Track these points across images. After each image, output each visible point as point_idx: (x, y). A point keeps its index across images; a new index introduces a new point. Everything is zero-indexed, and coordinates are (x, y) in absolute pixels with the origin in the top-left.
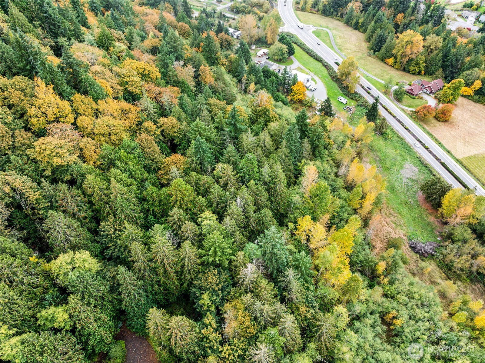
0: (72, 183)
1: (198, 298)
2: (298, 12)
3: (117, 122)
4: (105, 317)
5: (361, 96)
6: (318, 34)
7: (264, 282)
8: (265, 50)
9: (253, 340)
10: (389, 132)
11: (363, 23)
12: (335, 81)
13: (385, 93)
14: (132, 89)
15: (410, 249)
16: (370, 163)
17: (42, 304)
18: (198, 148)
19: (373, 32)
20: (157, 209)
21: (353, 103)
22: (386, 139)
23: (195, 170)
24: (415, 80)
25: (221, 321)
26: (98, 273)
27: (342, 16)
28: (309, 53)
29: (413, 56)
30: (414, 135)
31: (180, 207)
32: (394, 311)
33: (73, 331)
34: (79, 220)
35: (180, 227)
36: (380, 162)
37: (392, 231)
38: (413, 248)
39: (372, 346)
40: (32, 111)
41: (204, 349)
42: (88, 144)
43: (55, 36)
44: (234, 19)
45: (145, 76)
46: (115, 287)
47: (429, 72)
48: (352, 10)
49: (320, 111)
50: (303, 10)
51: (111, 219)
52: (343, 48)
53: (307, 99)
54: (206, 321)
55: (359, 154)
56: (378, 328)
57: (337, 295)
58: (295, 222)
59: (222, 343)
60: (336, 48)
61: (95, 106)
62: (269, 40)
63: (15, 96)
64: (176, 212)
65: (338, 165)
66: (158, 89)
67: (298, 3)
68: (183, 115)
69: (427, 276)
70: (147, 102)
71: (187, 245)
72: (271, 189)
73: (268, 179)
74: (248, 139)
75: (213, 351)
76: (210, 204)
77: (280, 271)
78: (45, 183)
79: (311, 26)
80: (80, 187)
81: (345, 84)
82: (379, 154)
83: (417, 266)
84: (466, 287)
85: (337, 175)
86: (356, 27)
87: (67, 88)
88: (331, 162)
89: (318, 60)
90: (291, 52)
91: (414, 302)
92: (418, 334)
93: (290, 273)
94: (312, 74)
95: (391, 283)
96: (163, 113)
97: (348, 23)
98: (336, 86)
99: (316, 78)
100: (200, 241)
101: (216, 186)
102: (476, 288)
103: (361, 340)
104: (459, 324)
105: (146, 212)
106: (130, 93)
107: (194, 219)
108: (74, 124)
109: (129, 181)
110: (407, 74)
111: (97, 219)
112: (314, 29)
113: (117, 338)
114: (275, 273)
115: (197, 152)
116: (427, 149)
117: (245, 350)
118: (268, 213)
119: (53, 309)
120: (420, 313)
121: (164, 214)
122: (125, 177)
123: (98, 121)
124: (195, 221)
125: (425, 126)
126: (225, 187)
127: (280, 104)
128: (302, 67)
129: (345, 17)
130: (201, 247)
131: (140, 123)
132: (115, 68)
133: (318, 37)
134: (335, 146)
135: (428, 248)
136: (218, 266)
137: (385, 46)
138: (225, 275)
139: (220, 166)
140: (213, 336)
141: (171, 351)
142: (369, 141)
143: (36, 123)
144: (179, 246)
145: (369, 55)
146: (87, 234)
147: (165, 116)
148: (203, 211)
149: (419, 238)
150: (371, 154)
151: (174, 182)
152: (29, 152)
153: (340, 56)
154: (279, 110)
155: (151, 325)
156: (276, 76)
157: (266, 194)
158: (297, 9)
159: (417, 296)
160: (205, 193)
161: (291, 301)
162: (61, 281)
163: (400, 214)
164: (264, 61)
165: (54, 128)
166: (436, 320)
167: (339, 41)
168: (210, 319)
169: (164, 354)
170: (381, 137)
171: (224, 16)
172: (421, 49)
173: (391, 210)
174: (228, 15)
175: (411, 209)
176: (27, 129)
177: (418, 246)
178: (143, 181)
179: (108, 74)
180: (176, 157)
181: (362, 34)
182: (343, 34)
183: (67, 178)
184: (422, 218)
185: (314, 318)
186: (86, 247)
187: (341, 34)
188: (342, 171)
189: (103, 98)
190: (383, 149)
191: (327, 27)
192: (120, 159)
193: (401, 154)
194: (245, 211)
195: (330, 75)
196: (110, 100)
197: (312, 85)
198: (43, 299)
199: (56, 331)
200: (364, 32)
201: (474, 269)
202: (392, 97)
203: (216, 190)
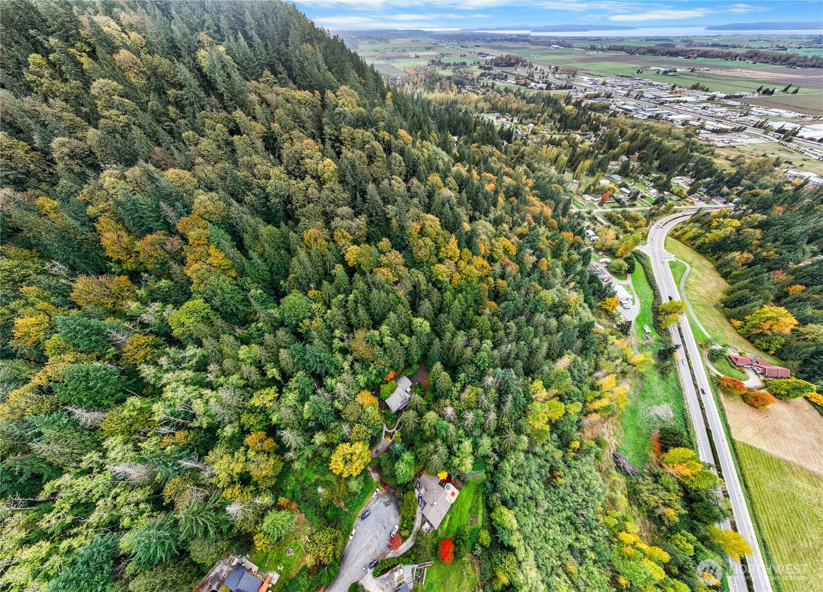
0: (439, 289)
1: (460, 373)
2: (671, 239)
3: (476, 271)
4: (420, 353)
5: (669, 334)
6: (673, 265)
7: (493, 390)
8: (608, 260)
9: (470, 408)
10: (672, 375)
11: (736, 276)
12: (654, 312)
13: (701, 347)
14: (495, 256)
15: (612, 456)
16: (631, 385)
17: (402, 331)
18: (507, 306)
19: (739, 289)
20: (468, 323)
21: (656, 336)
22: (663, 379)
23: (498, 316)
24: (751, 353)
25: (463, 390)
26: (428, 334)
27: (717, 259)
28: (648, 278)
29: (769, 333)
31: (478, 330)
32: (562, 473)
33: (406, 349)
34: (433, 307)
35: (472, 339)
36: (641, 390)
37: (607, 435)
38: (615, 457)
39: (530, 473)
40: (443, 249)
41: (448, 395)
42: (457, 276)
44: (602, 224)
45: (506, 251)
46: (430, 344)
47: (781, 355)
48: (733, 259)
49: (619, 326)
50: (678, 238)
51: (446, 315)
52: (690, 288)
53: (614, 312)
54: (456, 384)
55: (623, 373)
56: (543, 470)
57: (529, 431)
58: (533, 379)
59: (456, 399)
60: (682, 284)
61: (470, 258)
62: (619, 253)
63: (441, 239)
64: (475, 331)
65: (597, 368)
66: (509, 261)
67: (676, 230)
68: (512, 284)
69: (610, 481)
70: (497, 267)
71: (469, 349)
72: (532, 353)
73: (534, 346)
74: (540, 317)
75: (451, 399)
76: (494, 337)
77: (506, 392)
78: (430, 284)
79: (673, 255)
80: (442, 293)
81: (660, 318)
82: (645, 385)
83: (607, 469)
84: (639, 515)
85: (590, 374)
86: (725, 276)
87: (463, 244)
88: (593, 364)
89: (652, 288)
90: (631, 270)
91: (582, 482)
92: (568, 498)
93: (510, 397)
94: (636, 296)
95: (575, 459)
96: (503, 277)
97: (718, 269)
98: (652, 315)
99: (637, 300)
100: (477, 351)
101: (503, 331)
102: (648, 523)
103: (525, 464)
104: (606, 523)
105: (462, 321)
106: (492, 257)
107: (481, 340)
108: (456, 263)
109: (464, 303)
110: (749, 344)
111: (440, 310)
112: (673, 260)
113: (418, 363)
114: (503, 392)
115: (505, 308)
116: (702, 409)
117: (464, 410)
118: (520, 364)
119: (405, 336)
120: (580, 490)
121: (469, 328)
122: (463, 300)
123: (468, 267)
125: (721, 396)
126: (507, 335)
127: (586, 305)
128: (632, 287)
129: (720, 262)
130: (475, 354)
131: (487, 276)
132: (493, 241)
133: (671, 267)
134: (606, 356)
135: (628, 468)
136: (477, 367)
137: (740, 308)
138: (478, 373)
139: (512, 324)
140: (455, 392)
141: (435, 384)
142: (642, 370)
143: (442, 255)
144: (466, 347)
145: (716, 306)
146: (433, 316)
147: (503, 279)
148: (488, 339)
149: (627, 456)
150: (638, 380)
151: (483, 317)
152: (432, 267)
153: (680, 293)
154: (580, 310)
155: (434, 368)
156: (600, 284)
157: (527, 354)
158: (672, 235)
159: (587, 481)
160: (495, 331)
161: (502, 410)
162: (413, 327)
163: (625, 430)
164: (602, 267)
165: (447, 261)
166: (590, 504)
167: (692, 280)
168: (458, 385)
169: (431, 383)
170: (660, 375)
171: (596, 219)
172: (787, 331)
173: (619, 423)
174: (600, 219)
175: (639, 435)
176: (436, 255)
177: (621, 460)
178: (470, 306)
179: (487, 243)
180: (493, 304)
181: (727, 284)
182: (703, 275)
183: (439, 286)
184: (643, 446)
185: (508, 428)
186: (429, 321)
187: (700, 275)
188: (597, 374)
189: (477, 255)
190: (653, 384)
191: (690, 263)
192: (466, 291)
193: (667, 396)
194: (509, 353)
195: (653, 305)
196: (479, 258)
197: (629, 304)
198: (404, 330)
199: (402, 345)
200: (732, 284)
201: (658, 512)
202: (705, 353)
203: (502, 333)
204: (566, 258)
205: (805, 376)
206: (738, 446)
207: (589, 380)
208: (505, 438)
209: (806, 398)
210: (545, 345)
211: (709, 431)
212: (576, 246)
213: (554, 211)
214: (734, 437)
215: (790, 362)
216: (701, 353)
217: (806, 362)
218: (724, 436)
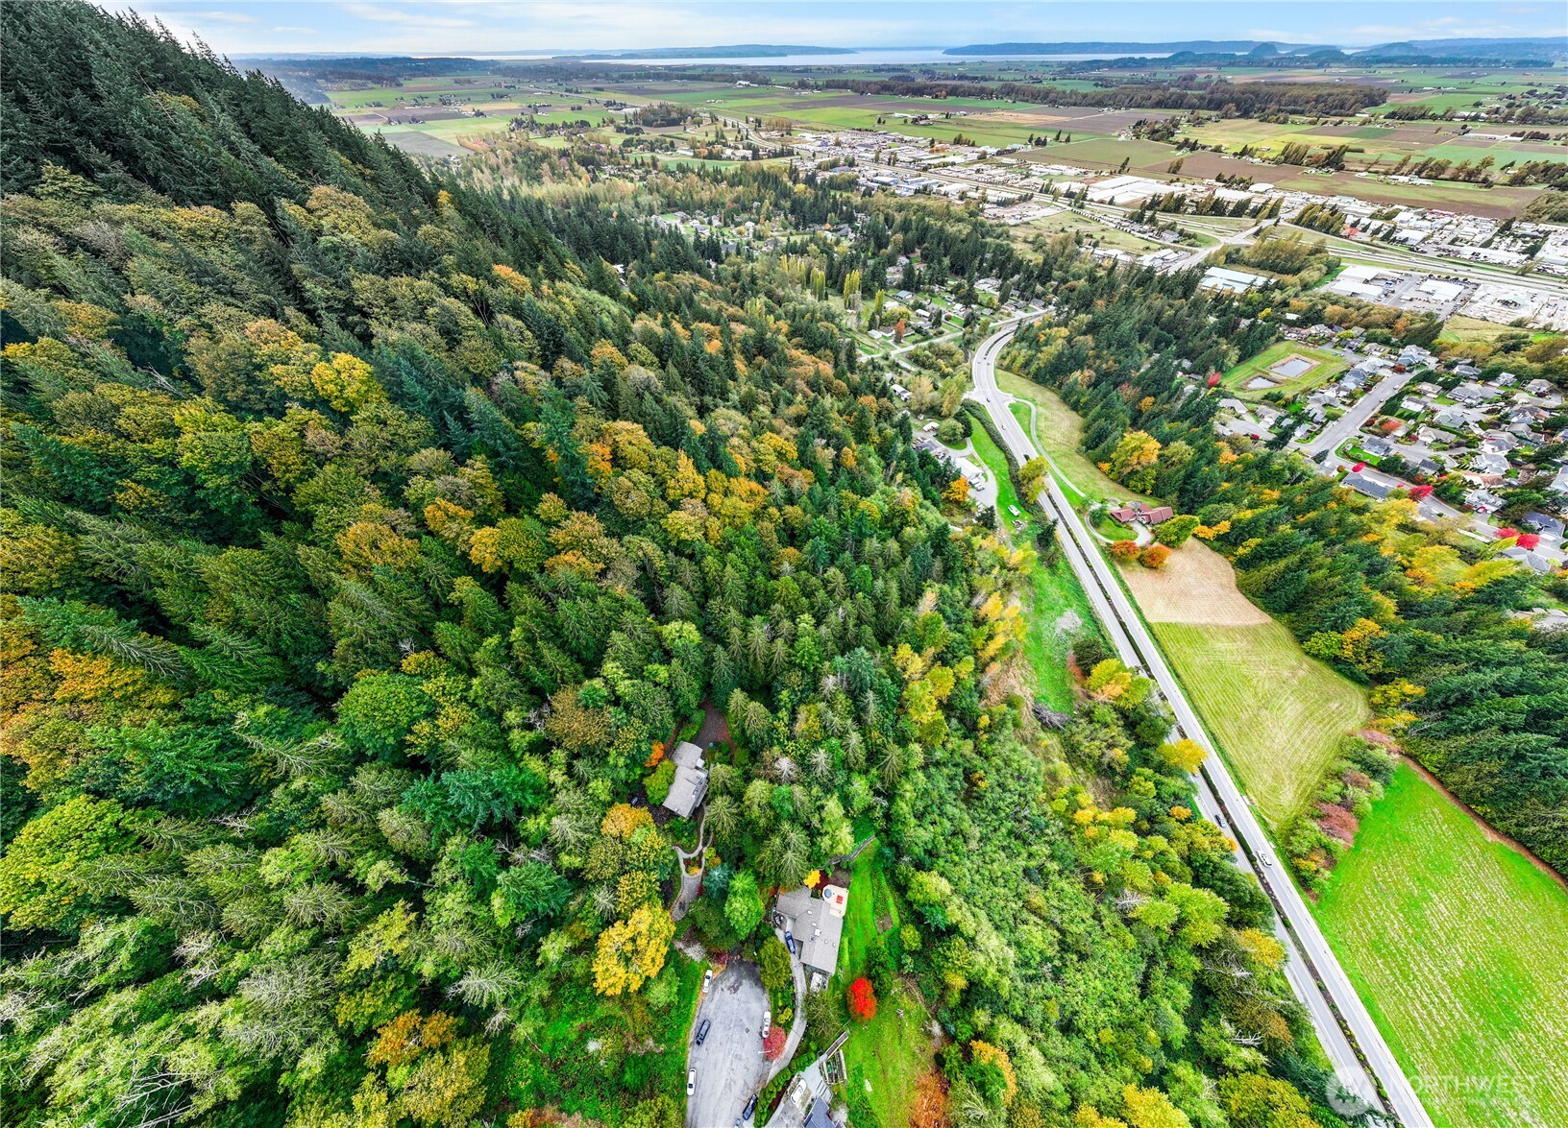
0: (691, 557)
1: (779, 693)
2: (1000, 372)
3: (744, 505)
4: (696, 685)
5: (1041, 510)
6: (1015, 409)
7: (841, 697)
8: (935, 425)
9: (816, 744)
10: (1061, 564)
11: (1085, 404)
12: (1014, 483)
13: (1079, 512)
14: (766, 469)
15: (1032, 713)
16: (1021, 599)
17: (649, 660)
18: (815, 547)
19: (1094, 420)
20: (761, 599)
21: (1027, 517)
22: (1054, 574)
23: (806, 569)
24: (1131, 501)
25: (793, 719)
26: (699, 645)
27: (1060, 387)
28: (992, 437)
29: (1139, 468)
30: (1096, 577)
31: (783, 603)
32: (982, 772)
33: (668, 688)
34: (691, 593)
35: (778, 623)
36: (1036, 602)
37: (1017, 687)
38: (1037, 712)
39: (941, 797)
40: (671, 483)
41: (771, 738)
42: (714, 524)
43: (702, 393)
44: (909, 371)
45: (781, 455)
46: (709, 661)
47: (1158, 493)
48: (1076, 382)
49: (978, 519)
50: (1008, 369)
51: (719, 599)
52: (1043, 436)
53: (967, 500)
54: (780, 715)
55: (1007, 585)
56: (957, 782)
57: (917, 733)
58: (895, 647)
59: (788, 739)
60: (1034, 433)
61: (726, 484)
62: (945, 411)
63: (661, 466)
64: (778, 607)
65: (973, 592)
66: (791, 471)
67: (1003, 358)
68: (810, 507)
69: (1040, 750)
70: (776, 486)
71: (780, 642)
72: (879, 606)
73: (879, 594)
74: (872, 545)
75: (779, 743)
76: (812, 604)
77: (862, 691)
78: (670, 554)
79: (1010, 395)
80: (698, 563)
81: (1024, 489)
82: (1037, 591)
83: (1033, 735)
84: (1088, 778)
85: (968, 605)
86: (1075, 407)
87: (705, 463)
88: (966, 588)
89: (1001, 448)
90: (968, 432)
91: (1010, 771)
92: (1001, 803)
93: (870, 695)
94: (986, 467)
95: (991, 742)
96: (791, 500)
97: (1065, 399)
98: (1013, 490)
99: (989, 473)
100: (793, 641)
101: (822, 591)
102: (1099, 782)
103: (930, 786)
104: (1055, 812)
105: (751, 599)
106: (762, 472)
107: (793, 618)
108: (704, 501)
109: (742, 566)
110: (1124, 489)
111: (706, 595)
112: (1013, 401)
113: (700, 707)
114: (857, 691)
115: (812, 552)
116: (1108, 599)
117: (807, 751)
118: (868, 630)
119: (656, 666)
121: (767, 606)
122: (739, 561)
123: (727, 501)
124: (793, 620)
125: (1119, 568)
126: (831, 593)
127: (928, 503)
128: (976, 455)
129: (1064, 389)
130: (792, 646)
131: (765, 508)
132: (754, 443)
133: (1014, 413)
134: (978, 570)
135: (1056, 719)
136: (803, 668)
137: (1102, 446)
138: (808, 679)
139: (832, 571)
140: (782, 729)
141: (743, 731)
142: (1027, 572)
143: (672, 494)
144: (772, 640)
145: (1078, 452)
146: (696, 608)
147: (792, 504)
148: (803, 613)
149: (1049, 705)
150: (1027, 588)
151: (782, 579)
152: (662, 521)
153: (1035, 446)
154: (923, 512)
155: (732, 703)
156: (936, 465)
157: (872, 610)
158: (1000, 367)
159: (1015, 765)
160: (809, 595)
161: (865, 721)
162: (666, 644)
163: (1035, 669)
164: (930, 438)
165: (687, 502)
166: (1029, 798)
167: (1042, 424)
168: (784, 714)
169: (737, 732)
170: (1049, 570)
171: (898, 365)
172: (1154, 460)
173: (1026, 662)
174: (904, 364)
175: (1053, 668)
176: (663, 498)
177: (1044, 713)
178: (755, 568)
179: (746, 450)
180: (791, 550)
181: (1080, 418)
182: (1052, 414)
183: (688, 551)
184: (1063, 681)
185: (885, 746)
186: (693, 620)
187: (1048, 414)
188: (976, 601)
189: (736, 476)
190: (1045, 586)
191: (1033, 401)
192: (739, 544)
193: (1066, 598)
194: (845, 623)
195: (1010, 473)
196: (742, 479)
197: (980, 482)
198: (650, 655)
199: (656, 684)
200: (1084, 416)
201: (1105, 760)
202: (1087, 519)
203: (821, 594)
204: (877, 439)
205: (1185, 508)
206: (1155, 630)
207: (969, 614)
208: (885, 765)
209: (1195, 535)
210: (894, 585)
211: (1123, 625)
212: (884, 415)
213: (836, 366)
214: (1149, 620)
215: (1168, 497)
216: (1082, 520)
217: (1182, 492)
218: (1138, 622)
